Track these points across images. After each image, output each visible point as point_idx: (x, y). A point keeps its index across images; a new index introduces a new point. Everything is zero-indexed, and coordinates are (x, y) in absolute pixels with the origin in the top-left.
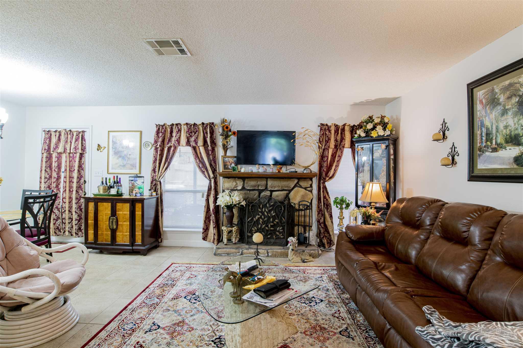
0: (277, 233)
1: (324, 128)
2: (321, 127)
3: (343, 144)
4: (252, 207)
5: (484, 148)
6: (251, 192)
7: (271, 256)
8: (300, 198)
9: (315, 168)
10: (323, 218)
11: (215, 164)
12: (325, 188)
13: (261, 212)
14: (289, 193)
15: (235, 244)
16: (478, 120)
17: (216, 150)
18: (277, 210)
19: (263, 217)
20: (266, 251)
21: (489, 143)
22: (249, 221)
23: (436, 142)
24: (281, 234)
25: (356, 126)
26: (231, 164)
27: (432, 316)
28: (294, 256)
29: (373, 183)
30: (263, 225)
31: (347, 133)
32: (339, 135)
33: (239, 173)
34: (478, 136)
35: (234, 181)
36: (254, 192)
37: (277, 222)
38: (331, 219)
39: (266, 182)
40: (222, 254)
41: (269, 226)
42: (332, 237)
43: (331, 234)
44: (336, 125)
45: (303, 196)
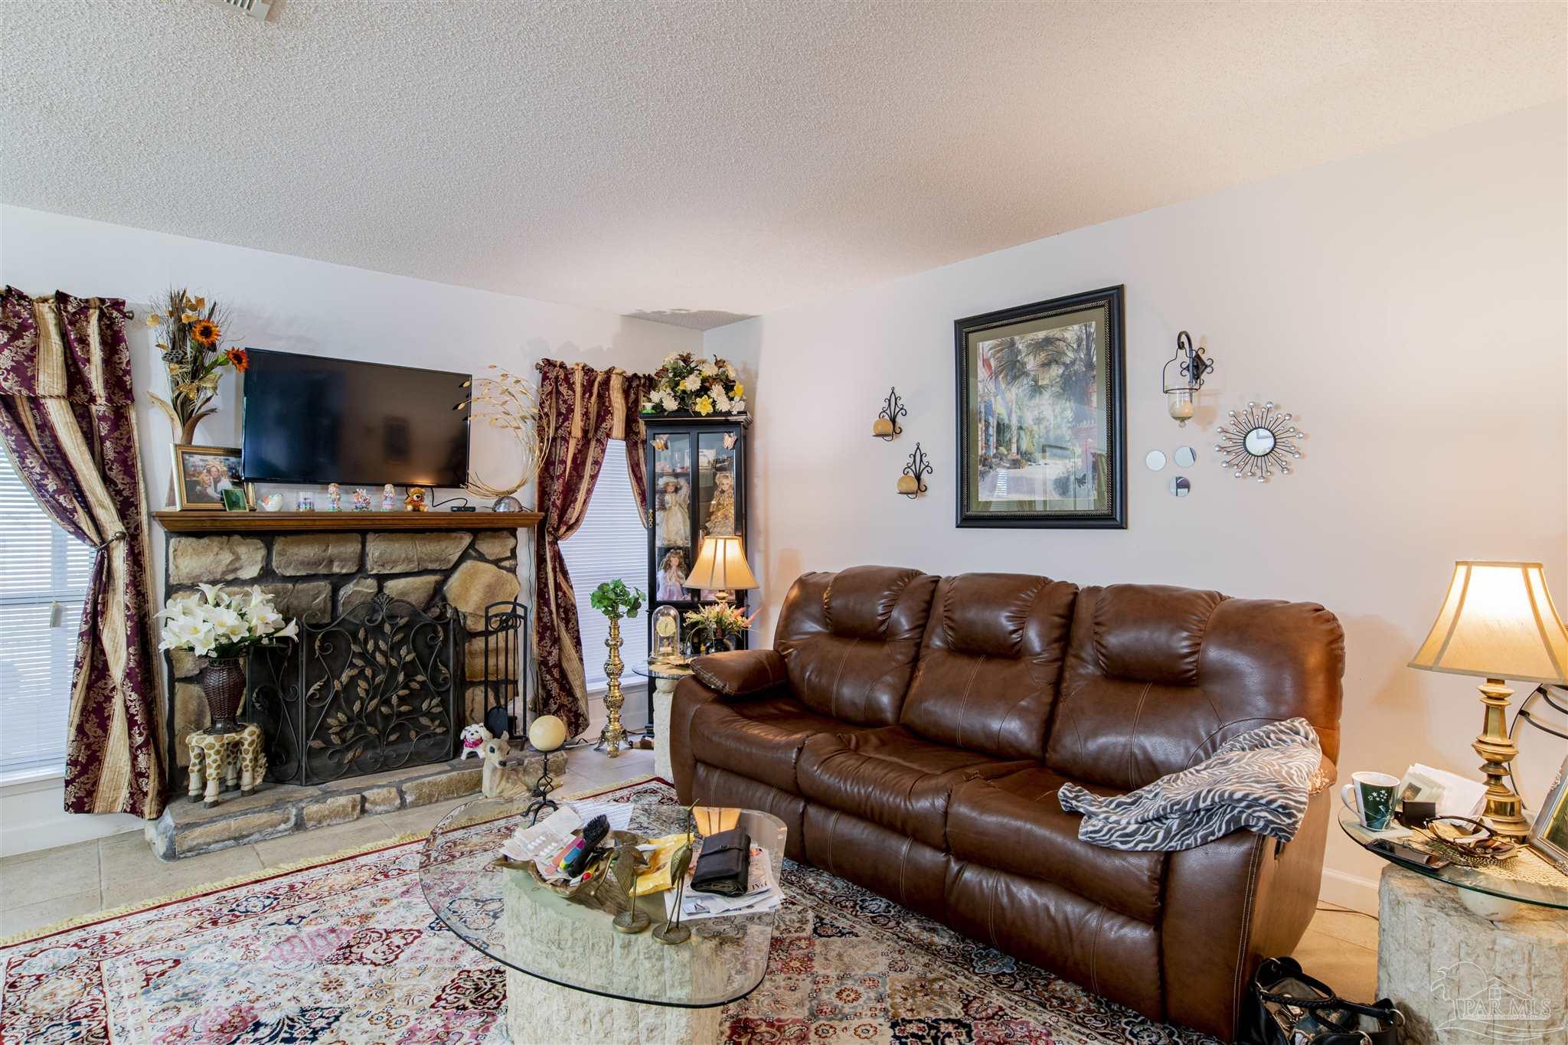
0: (424, 721)
1: (554, 376)
2: (546, 369)
3: (609, 427)
4: (323, 641)
5: (994, 460)
6: (300, 586)
7: (415, 804)
8: (480, 594)
9: (527, 498)
10: (555, 652)
11: (127, 480)
12: (558, 557)
13: (362, 655)
14: (444, 581)
15: (254, 791)
16: (979, 399)
17: (134, 421)
18: (420, 643)
19: (368, 672)
20: (394, 790)
21: (1003, 450)
22: (313, 695)
23: (881, 439)
24: (437, 723)
25: (639, 378)
26: (217, 481)
27: (1079, 801)
28: (503, 783)
29: (725, 539)
30: (372, 699)
31: (615, 394)
32: (594, 398)
33: (252, 514)
34: (980, 433)
35: (226, 547)
36: (315, 584)
37: (423, 683)
38: (577, 652)
39: (360, 546)
40: (209, 844)
41: (394, 700)
42: (582, 703)
43: (578, 694)
44: (589, 370)
45: (491, 589)
